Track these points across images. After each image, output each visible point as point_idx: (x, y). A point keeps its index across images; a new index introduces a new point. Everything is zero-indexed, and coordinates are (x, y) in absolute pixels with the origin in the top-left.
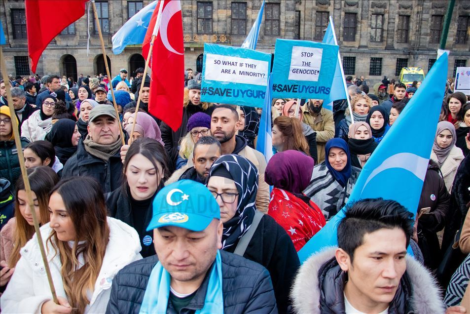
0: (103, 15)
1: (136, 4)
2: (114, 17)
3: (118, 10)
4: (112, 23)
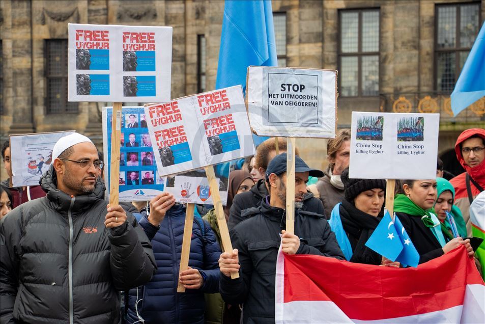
0: (364, 45)
1: (458, 12)
2: (395, 48)
3: (407, 30)
4: (390, 67)
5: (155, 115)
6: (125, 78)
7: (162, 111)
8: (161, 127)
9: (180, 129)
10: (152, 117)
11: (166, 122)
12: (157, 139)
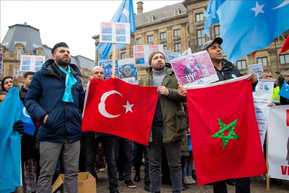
5: (136, 49)
6: (117, 36)
7: (138, 48)
8: (137, 52)
9: (143, 54)
10: (135, 49)
11: (139, 51)
12: (135, 56)
